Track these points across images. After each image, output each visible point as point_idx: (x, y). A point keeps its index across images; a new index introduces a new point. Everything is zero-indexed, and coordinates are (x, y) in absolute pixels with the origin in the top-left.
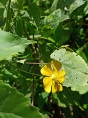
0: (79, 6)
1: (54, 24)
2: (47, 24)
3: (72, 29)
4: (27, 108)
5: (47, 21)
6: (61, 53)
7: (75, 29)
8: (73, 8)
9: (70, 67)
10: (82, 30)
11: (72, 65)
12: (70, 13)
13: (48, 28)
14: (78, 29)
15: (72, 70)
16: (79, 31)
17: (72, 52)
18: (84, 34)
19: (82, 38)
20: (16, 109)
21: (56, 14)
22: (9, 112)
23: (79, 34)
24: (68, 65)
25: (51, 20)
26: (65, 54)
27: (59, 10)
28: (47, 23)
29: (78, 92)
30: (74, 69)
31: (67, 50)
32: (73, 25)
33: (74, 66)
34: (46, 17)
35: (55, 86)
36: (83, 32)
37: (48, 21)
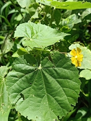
0: (89, 13)
1: (70, 25)
3: (79, 29)
4: (70, 65)
7: (82, 30)
8: (85, 14)
10: (88, 31)
12: (83, 18)
13: (66, 28)
14: (84, 30)
16: (85, 31)
18: (89, 35)
19: (88, 38)
20: (65, 65)
21: (72, 17)
22: (60, 67)
25: (68, 22)
27: (74, 15)
28: (65, 25)
29: (85, 78)
32: (80, 26)
34: (64, 20)
36: (89, 33)
37: (66, 22)
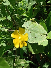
2: (20, 7)
5: (20, 5)
6: (29, 23)
9: (34, 31)
11: (35, 30)
15: (35, 33)
17: (35, 22)
23: (44, 12)
24: (33, 30)
26: (31, 24)
30: (37, 32)
31: (32, 21)
33: (37, 30)
35: (21, 43)
